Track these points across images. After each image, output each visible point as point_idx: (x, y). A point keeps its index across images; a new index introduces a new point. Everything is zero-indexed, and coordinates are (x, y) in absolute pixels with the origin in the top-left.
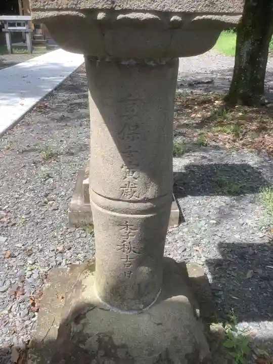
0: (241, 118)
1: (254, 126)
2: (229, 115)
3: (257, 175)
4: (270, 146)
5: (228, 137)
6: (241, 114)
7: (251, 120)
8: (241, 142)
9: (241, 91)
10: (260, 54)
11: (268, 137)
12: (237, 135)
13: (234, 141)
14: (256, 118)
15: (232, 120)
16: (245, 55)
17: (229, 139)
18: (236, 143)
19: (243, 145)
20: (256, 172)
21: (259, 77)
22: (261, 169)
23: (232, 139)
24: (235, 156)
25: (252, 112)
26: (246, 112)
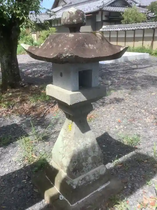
0: (11, 96)
1: (19, 100)
2: (4, 96)
3: (19, 129)
4: (27, 110)
5: (4, 109)
6: (10, 94)
7: (16, 96)
8: (12, 111)
9: (8, 82)
10: (13, 61)
11: (26, 105)
12: (9, 107)
13: (8, 111)
14: (19, 95)
15: (6, 98)
16: (5, 62)
17: (5, 110)
18: (9, 112)
19: (13, 112)
20: (19, 127)
21: (16, 73)
22: (22, 125)
23: (6, 110)
24: (8, 120)
25: (17, 92)
26: (13, 93)
